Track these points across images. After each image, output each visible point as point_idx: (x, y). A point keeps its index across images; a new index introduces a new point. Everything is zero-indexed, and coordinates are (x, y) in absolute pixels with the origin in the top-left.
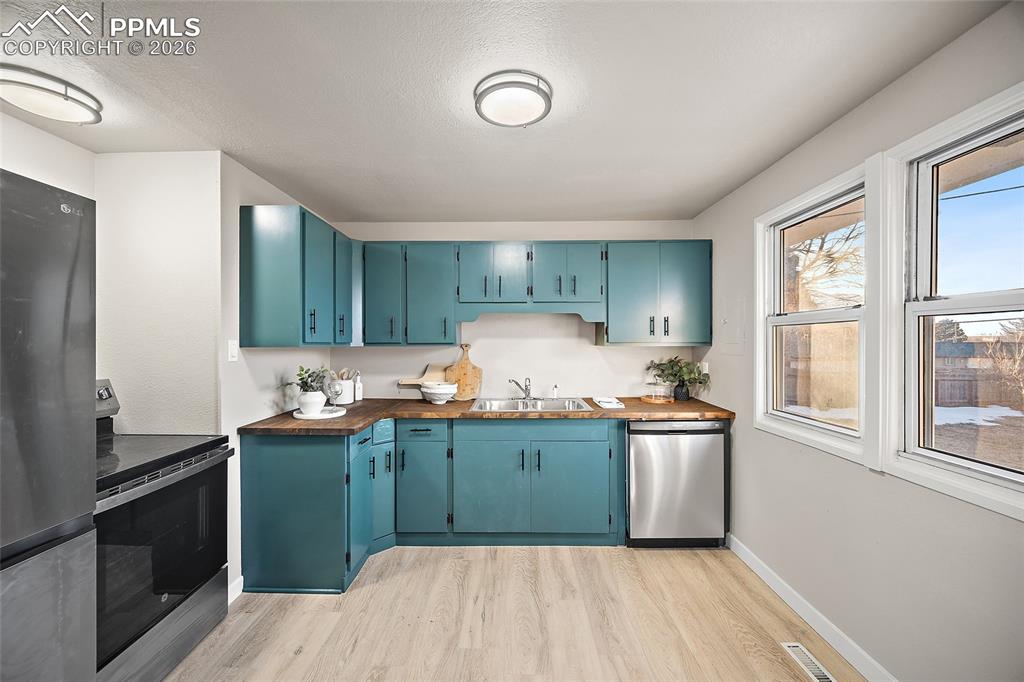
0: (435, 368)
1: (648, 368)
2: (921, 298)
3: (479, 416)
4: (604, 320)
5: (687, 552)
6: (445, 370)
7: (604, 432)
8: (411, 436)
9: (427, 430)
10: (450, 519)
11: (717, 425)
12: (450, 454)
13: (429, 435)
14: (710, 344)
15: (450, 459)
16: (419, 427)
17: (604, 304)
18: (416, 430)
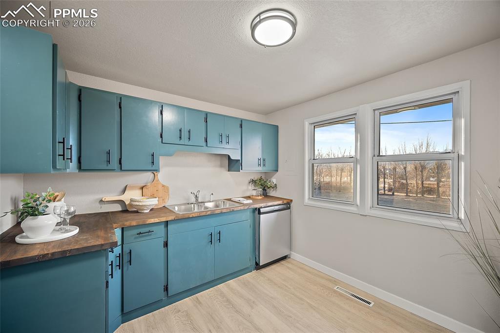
0: (133, 188)
1: (250, 183)
2: (376, 156)
3: (187, 216)
4: (240, 159)
5: (278, 264)
6: (142, 188)
7: (247, 216)
8: (135, 238)
9: (150, 232)
10: (166, 289)
11: (285, 206)
12: (166, 245)
13: (151, 235)
14: (277, 171)
15: (165, 248)
16: (143, 230)
17: (240, 150)
18: (140, 233)
